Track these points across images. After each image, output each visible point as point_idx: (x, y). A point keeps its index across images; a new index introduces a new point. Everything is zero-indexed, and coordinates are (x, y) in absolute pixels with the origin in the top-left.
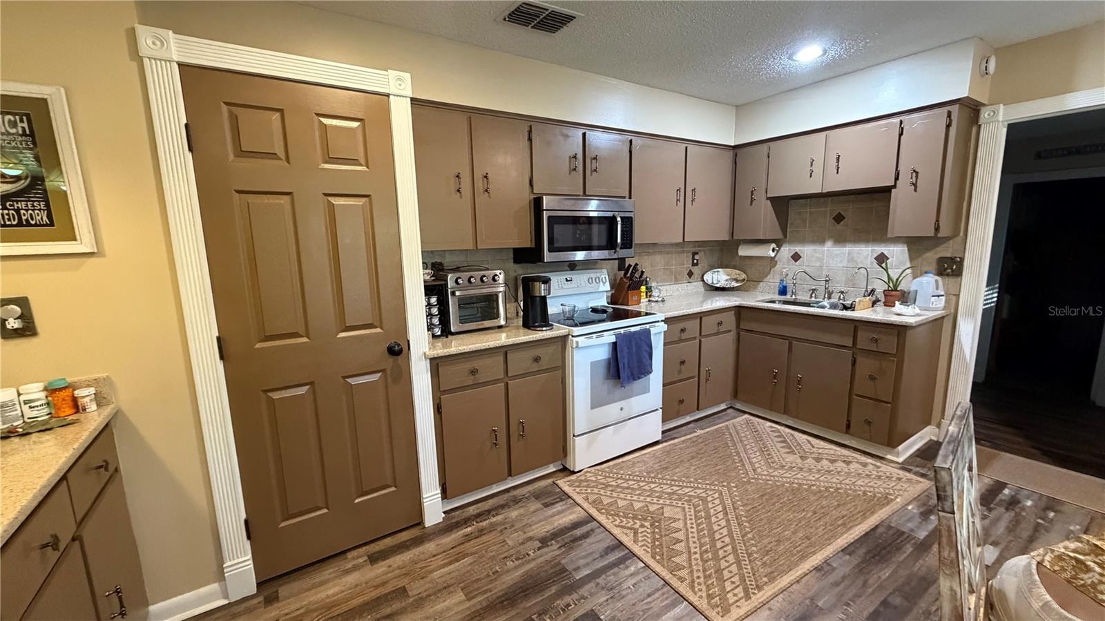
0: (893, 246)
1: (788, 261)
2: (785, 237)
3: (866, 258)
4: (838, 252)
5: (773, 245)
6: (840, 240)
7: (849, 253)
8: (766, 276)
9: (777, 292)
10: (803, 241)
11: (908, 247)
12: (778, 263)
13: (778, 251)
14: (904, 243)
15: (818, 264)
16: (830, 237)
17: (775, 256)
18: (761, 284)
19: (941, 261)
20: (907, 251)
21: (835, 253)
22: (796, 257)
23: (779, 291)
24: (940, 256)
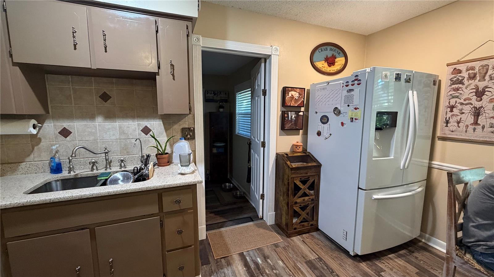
0: (153, 120)
1: (56, 137)
2: (48, 112)
3: (135, 130)
4: (110, 126)
5: (34, 122)
6: (110, 116)
7: (120, 127)
8: (29, 155)
9: (48, 170)
10: (70, 117)
11: (163, 121)
12: (43, 140)
13: (40, 128)
14: (159, 119)
15: (92, 138)
16: (100, 114)
17: (38, 133)
18: (23, 165)
19: (183, 130)
20: (162, 124)
21: (107, 127)
22: (65, 133)
23: (51, 169)
24: (182, 127)
